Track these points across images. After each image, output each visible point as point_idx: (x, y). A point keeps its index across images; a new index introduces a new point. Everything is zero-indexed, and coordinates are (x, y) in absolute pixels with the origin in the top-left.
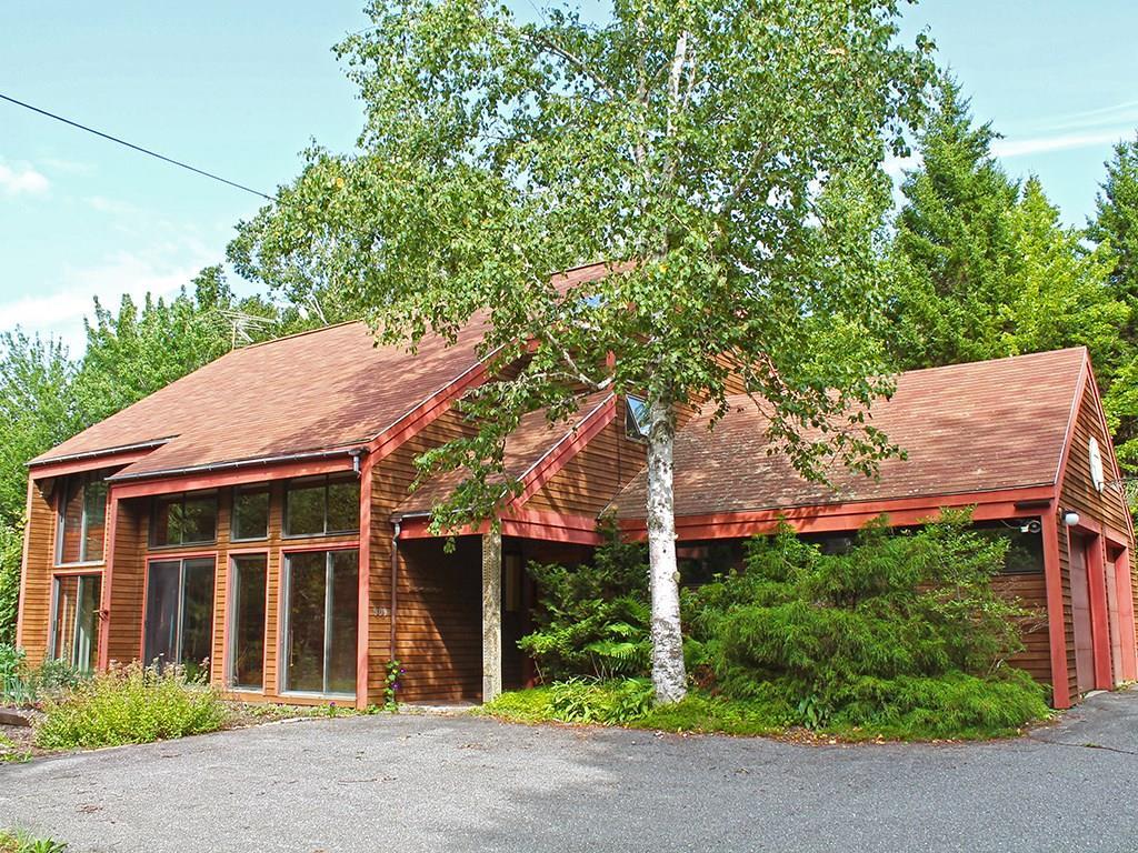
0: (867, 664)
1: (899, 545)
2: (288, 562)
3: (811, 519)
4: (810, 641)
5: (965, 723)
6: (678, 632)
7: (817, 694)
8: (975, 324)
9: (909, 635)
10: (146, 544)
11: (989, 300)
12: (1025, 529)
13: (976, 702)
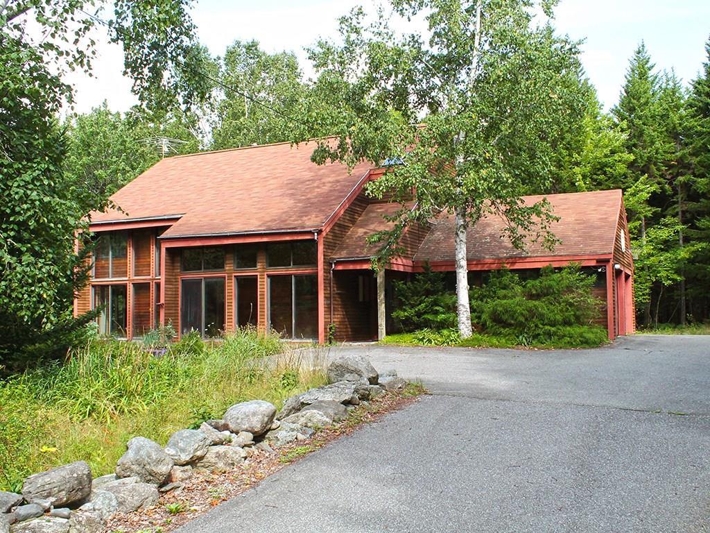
0: (546, 321)
1: (556, 276)
2: (269, 280)
3: (513, 263)
4: (525, 312)
5: (582, 342)
6: (469, 310)
7: (526, 333)
8: (560, 160)
9: (561, 311)
10: (179, 271)
11: (567, 149)
12: (600, 270)
13: (585, 335)
